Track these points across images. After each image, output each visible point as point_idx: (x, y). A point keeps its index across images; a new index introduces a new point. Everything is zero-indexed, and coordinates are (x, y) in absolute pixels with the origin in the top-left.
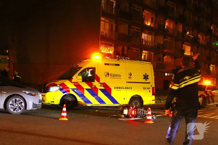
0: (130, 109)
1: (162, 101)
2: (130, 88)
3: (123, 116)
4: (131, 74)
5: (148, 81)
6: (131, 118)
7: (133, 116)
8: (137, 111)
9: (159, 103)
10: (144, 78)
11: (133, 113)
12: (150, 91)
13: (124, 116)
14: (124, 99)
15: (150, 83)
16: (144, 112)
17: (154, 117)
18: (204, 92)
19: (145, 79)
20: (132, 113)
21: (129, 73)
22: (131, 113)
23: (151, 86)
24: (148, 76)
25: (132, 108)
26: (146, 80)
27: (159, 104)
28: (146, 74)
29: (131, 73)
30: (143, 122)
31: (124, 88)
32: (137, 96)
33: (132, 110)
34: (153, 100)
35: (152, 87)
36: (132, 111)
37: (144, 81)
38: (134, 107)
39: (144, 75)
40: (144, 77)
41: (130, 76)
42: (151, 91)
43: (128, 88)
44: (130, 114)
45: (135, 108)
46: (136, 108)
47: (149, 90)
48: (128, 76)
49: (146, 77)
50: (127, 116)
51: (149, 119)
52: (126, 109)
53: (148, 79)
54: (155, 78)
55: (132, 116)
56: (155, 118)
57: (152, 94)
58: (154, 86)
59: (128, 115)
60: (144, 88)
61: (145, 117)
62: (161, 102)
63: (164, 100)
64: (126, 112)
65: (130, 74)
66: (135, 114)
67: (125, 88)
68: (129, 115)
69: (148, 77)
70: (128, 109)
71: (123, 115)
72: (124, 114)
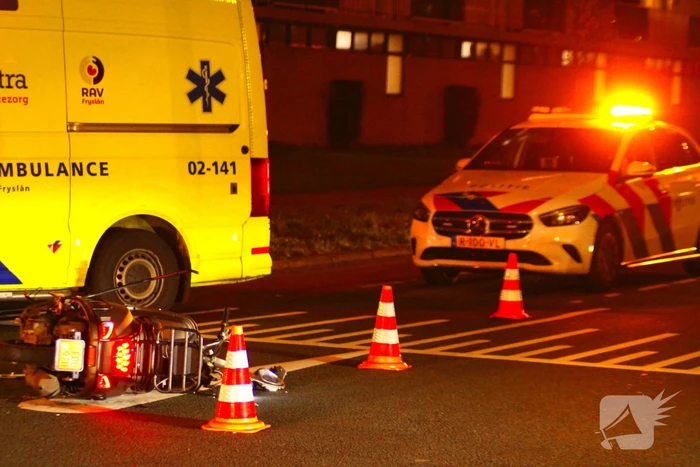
0: (101, 334)
1: (322, 247)
2: (95, 169)
3: (51, 385)
4: (97, 71)
5: (220, 114)
6: (105, 394)
7: (121, 382)
8: (148, 344)
9: (296, 256)
10: (192, 96)
11: (123, 360)
12: (234, 189)
13: (62, 383)
14: (56, 246)
15: (232, 128)
16: (195, 347)
17: (270, 379)
18: (604, 178)
19: (199, 102)
20: (114, 363)
21: (84, 61)
22: (107, 363)
23: (245, 150)
24: (219, 77)
25: (111, 325)
26: (207, 108)
27: (300, 263)
28: (205, 64)
29: (98, 63)
30: (196, 425)
31: (53, 169)
32: (145, 225)
33: (117, 341)
34: (256, 251)
35: (247, 157)
36: (115, 351)
37: (194, 114)
38: (130, 318)
39: (191, 76)
40: (190, 86)
41: (97, 80)
42: (239, 188)
43: (77, 169)
44: (101, 371)
45: (134, 328)
46: (145, 324)
47: (230, 178)
48: (81, 81)
49: (206, 86)
50: (80, 386)
51: (238, 405)
52: (71, 336)
53: (221, 97)
54: (267, 93)
55: (113, 382)
56: (272, 388)
57: (248, 208)
58: (261, 150)
59: (83, 374)
60: (195, 168)
61: (205, 382)
62: (314, 254)
63: (331, 238)
64: (70, 354)
65: (91, 71)
66: (139, 365)
67: (62, 169)
68: (97, 378)
69: (222, 87)
70: (86, 337)
71: (55, 379)
72: (56, 373)
